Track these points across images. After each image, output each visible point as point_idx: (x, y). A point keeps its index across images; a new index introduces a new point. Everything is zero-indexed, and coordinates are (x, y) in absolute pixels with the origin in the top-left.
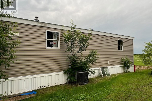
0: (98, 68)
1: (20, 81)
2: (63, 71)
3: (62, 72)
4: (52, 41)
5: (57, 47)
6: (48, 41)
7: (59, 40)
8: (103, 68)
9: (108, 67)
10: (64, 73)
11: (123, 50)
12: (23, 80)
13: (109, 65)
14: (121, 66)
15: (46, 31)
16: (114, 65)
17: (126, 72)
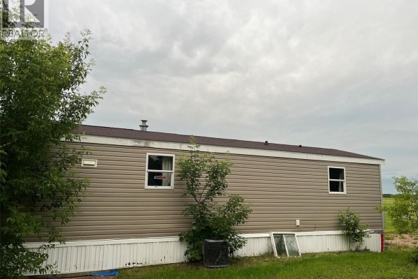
0: (267, 235)
1: (93, 248)
2: (179, 235)
3: (177, 238)
4: (160, 174)
5: (169, 185)
6: (151, 175)
7: (173, 171)
8: (282, 234)
9: (297, 234)
10: (181, 240)
11: (345, 192)
12: (98, 247)
13: (298, 229)
14: (339, 232)
15: (148, 154)
16: (315, 229)
17: (357, 250)
